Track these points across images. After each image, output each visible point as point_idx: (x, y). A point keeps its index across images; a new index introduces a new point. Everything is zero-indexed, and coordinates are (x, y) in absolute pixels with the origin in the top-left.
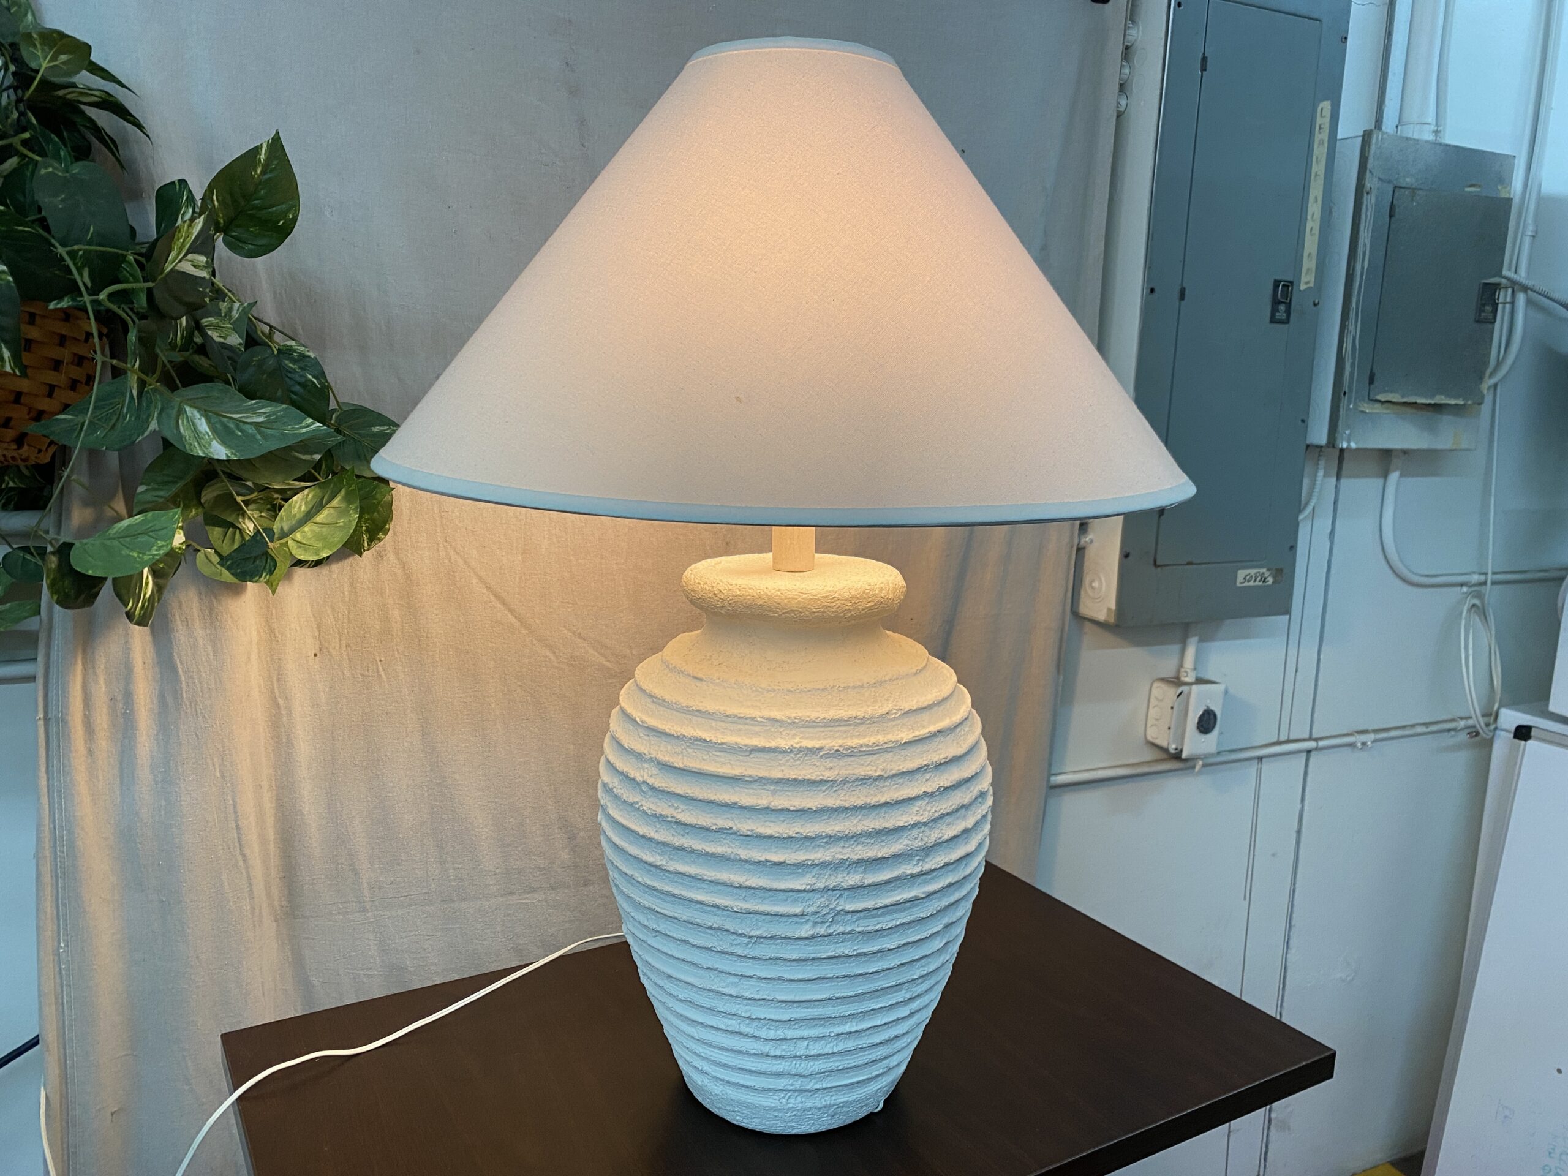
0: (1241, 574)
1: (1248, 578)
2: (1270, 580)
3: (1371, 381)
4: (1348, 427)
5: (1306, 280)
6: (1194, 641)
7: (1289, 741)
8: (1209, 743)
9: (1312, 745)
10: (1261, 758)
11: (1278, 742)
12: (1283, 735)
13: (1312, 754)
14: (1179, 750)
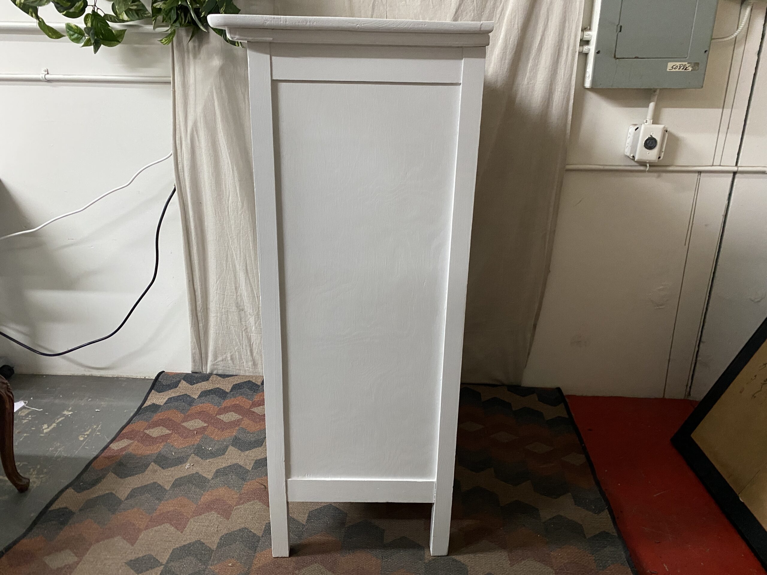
0: (670, 65)
1: (674, 67)
2: (690, 69)
6: (652, 105)
7: (720, 166)
8: (652, 155)
9: (735, 169)
10: (700, 172)
11: (713, 166)
12: (717, 162)
13: (737, 175)
14: (633, 157)
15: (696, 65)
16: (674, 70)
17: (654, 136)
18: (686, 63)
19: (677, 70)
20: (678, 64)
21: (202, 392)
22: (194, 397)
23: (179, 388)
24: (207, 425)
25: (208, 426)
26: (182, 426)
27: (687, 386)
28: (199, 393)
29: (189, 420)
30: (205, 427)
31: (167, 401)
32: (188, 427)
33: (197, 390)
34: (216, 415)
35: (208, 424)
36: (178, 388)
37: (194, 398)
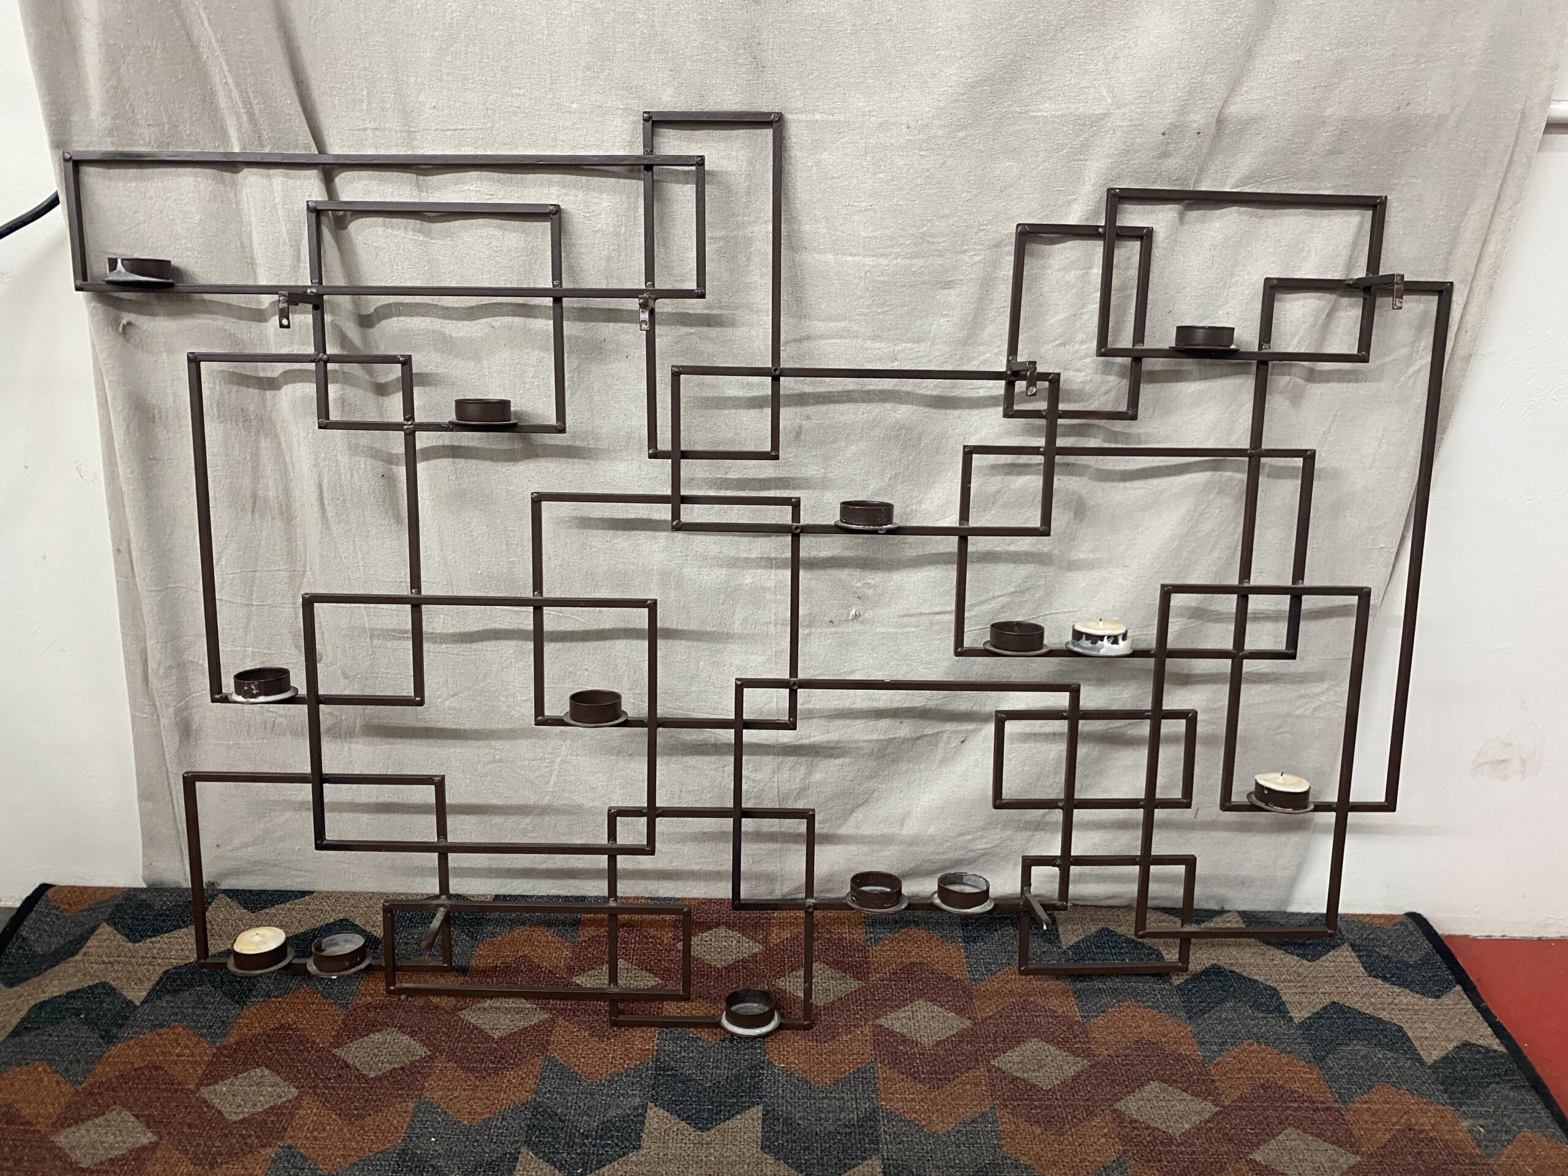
21: (165, 972)
22: (129, 995)
23: (85, 954)
24: (154, 1138)
25: (154, 1146)
26: (53, 1148)
28: (155, 979)
29: (89, 1117)
30: (144, 1148)
31: (23, 1020)
32: (76, 1155)
33: (150, 964)
34: (200, 1084)
35: (158, 1133)
36: (78, 957)
37: (130, 1003)
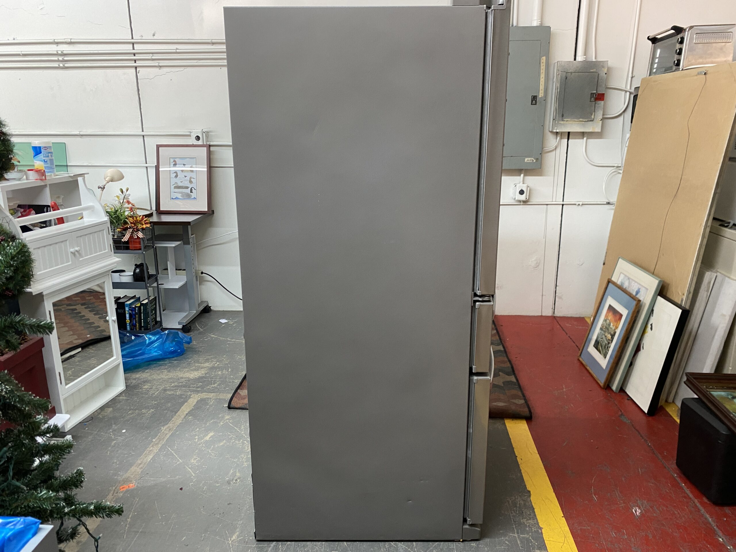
0: (526, 159)
2: (535, 161)
3: (563, 116)
4: (556, 127)
5: (541, 94)
6: (522, 175)
7: (556, 201)
8: (523, 197)
9: (562, 203)
10: (547, 205)
11: (552, 201)
12: (554, 200)
13: (564, 206)
14: (515, 198)
15: (537, 159)
16: (528, 161)
17: (523, 189)
18: (533, 159)
19: (529, 161)
20: (529, 159)
27: (552, 309)
